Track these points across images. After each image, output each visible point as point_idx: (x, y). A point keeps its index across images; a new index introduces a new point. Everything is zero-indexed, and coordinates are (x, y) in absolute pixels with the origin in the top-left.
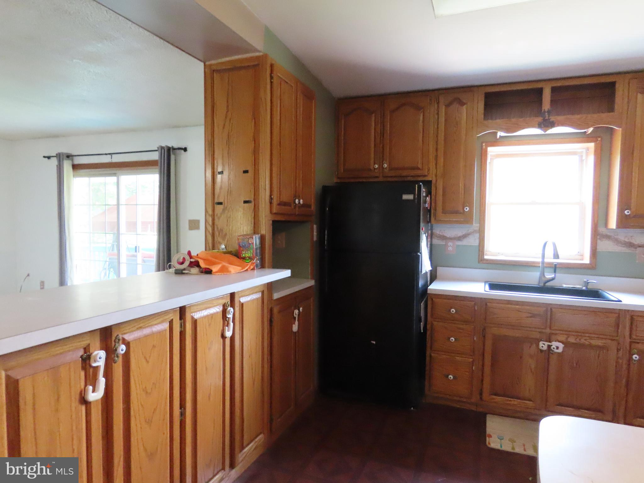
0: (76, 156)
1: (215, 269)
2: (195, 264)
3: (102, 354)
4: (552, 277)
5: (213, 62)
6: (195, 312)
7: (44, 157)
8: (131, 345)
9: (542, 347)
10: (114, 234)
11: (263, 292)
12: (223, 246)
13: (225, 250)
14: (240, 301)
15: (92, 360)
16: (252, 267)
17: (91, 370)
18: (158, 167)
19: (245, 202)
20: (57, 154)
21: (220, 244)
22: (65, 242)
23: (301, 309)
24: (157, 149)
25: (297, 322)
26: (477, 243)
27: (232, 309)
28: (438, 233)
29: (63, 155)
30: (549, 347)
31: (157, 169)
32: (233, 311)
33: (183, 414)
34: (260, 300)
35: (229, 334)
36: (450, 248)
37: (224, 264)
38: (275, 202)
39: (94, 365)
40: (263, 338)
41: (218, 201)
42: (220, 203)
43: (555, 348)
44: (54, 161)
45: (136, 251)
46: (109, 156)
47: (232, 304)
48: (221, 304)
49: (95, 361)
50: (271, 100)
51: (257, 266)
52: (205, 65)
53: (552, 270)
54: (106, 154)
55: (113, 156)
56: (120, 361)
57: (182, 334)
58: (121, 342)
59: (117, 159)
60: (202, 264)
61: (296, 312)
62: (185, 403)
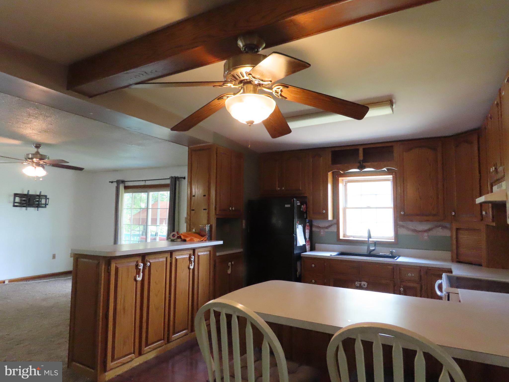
0: (126, 181)
1: (187, 239)
2: (179, 237)
3: (142, 264)
4: (373, 249)
5: (192, 146)
6: (177, 255)
7: (110, 182)
8: (152, 264)
9: (357, 284)
10: (144, 226)
11: (210, 251)
12: (194, 230)
13: (195, 232)
14: (198, 254)
15: (139, 266)
16: (205, 239)
17: (138, 270)
18: (170, 188)
19: (204, 209)
20: (117, 181)
21: (193, 229)
22: (118, 231)
23: (233, 263)
24: (169, 178)
25: (230, 269)
26: (336, 230)
27: (193, 257)
28: (315, 224)
29: (120, 181)
30: (360, 284)
31: (169, 188)
32: (194, 257)
33: (170, 297)
34: (209, 255)
35: (192, 267)
36: (322, 233)
37: (192, 237)
38: (218, 209)
39: (139, 268)
40: (210, 273)
41: (192, 209)
42: (193, 210)
43: (363, 285)
44: (115, 184)
45: (156, 236)
46: (144, 182)
47: (194, 254)
48: (188, 254)
49: (140, 267)
50: (216, 163)
51: (208, 238)
52: (189, 148)
53: (374, 245)
54: (143, 181)
55: (146, 181)
56: (147, 268)
57: (171, 263)
58: (148, 262)
59: (148, 183)
60: (182, 237)
61: (230, 263)
62: (171, 293)
